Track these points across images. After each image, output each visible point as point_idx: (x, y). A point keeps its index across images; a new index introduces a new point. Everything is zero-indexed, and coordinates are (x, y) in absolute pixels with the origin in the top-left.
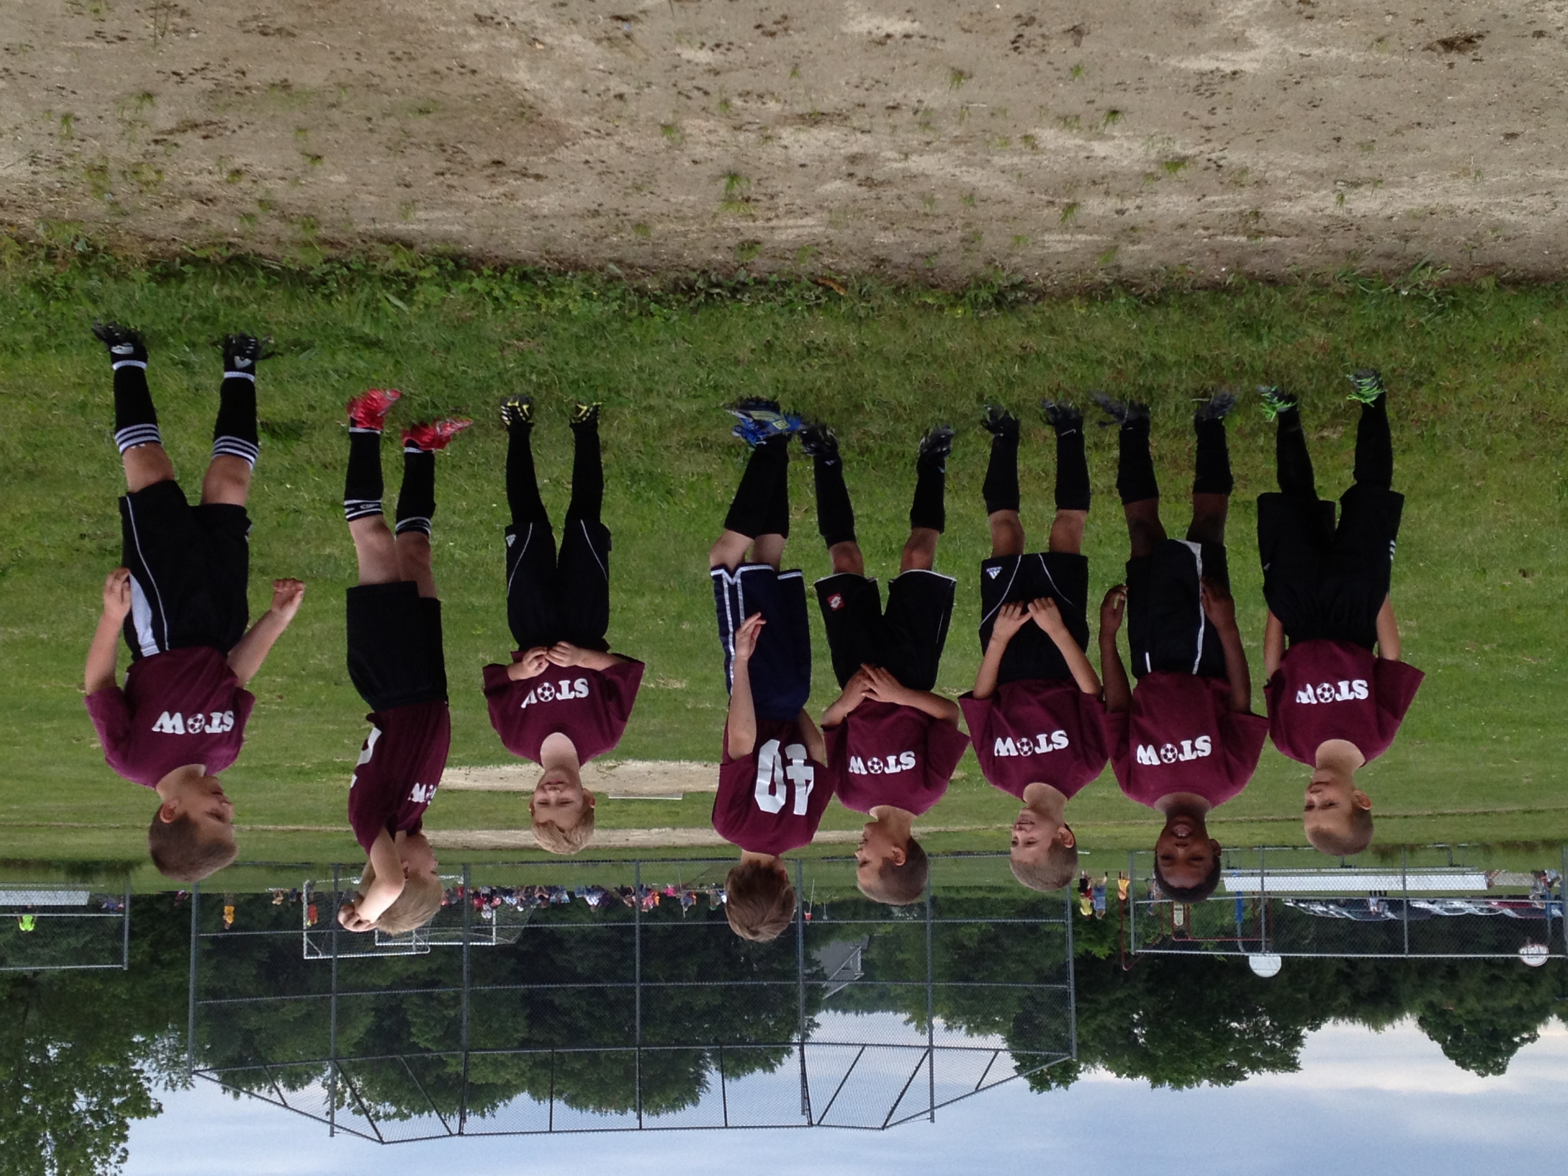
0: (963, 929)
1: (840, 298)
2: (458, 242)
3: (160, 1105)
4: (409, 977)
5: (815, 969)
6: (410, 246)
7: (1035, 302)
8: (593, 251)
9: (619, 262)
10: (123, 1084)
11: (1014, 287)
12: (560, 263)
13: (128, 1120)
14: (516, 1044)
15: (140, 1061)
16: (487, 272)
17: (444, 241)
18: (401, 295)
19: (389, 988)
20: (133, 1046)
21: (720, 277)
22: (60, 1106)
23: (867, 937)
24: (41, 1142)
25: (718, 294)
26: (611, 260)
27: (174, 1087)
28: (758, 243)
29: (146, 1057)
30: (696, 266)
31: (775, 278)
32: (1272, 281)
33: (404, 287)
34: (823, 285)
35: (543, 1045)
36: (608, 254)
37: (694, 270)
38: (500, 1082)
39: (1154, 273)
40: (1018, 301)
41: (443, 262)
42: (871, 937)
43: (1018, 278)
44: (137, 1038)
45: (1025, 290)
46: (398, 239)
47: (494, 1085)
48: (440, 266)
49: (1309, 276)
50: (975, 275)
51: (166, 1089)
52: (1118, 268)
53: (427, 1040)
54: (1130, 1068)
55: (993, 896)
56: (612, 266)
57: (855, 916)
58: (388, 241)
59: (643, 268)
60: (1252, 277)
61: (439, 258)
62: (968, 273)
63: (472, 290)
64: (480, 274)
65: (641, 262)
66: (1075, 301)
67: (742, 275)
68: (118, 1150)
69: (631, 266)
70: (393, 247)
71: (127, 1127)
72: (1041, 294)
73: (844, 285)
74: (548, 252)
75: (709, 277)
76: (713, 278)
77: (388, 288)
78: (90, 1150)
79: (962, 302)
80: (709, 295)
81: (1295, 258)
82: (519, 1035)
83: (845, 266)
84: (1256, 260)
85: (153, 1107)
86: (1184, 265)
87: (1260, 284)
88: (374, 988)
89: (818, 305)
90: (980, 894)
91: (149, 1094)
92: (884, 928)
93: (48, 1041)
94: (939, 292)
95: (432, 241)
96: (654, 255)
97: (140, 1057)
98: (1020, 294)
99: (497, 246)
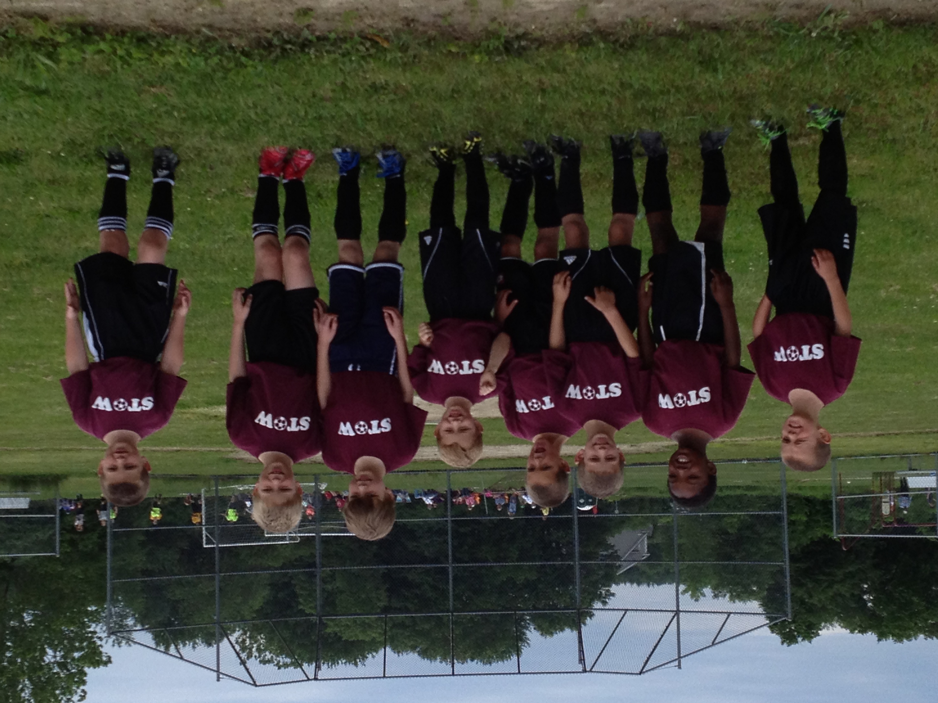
0: (725, 519)
1: (385, 49)
2: (82, 15)
3: (109, 657)
4: (296, 560)
5: (610, 551)
6: (45, 18)
7: (537, 49)
8: (188, 19)
9: (210, 27)
10: (81, 642)
11: (518, 38)
12: (164, 27)
13: (86, 669)
14: (379, 611)
15: (94, 625)
16: (108, 36)
17: (72, 14)
18: (49, 56)
19: (282, 568)
20: (88, 614)
21: (292, 36)
22: (34, 658)
23: (651, 526)
24: (21, 686)
25: (291, 49)
26: (204, 25)
27: (119, 644)
28: (311, 10)
29: (97, 621)
30: (269, 28)
31: (333, 36)
32: (716, 28)
33: (51, 49)
34: (371, 40)
35: (400, 610)
36: (200, 21)
37: (268, 31)
38: (367, 639)
39: (623, 24)
40: (524, 48)
41: (74, 30)
42: (655, 526)
43: (520, 31)
44: (92, 608)
45: (527, 40)
46: (35, 13)
47: (363, 641)
48: (73, 34)
49: (743, 23)
50: (486, 30)
51: (113, 645)
52: (594, 21)
53: (310, 608)
54: (860, 626)
55: (749, 493)
56: (204, 30)
57: (641, 510)
58: (28, 15)
59: (228, 30)
60: (698, 26)
61: (70, 28)
62: (480, 28)
63: (101, 51)
64: (104, 39)
65: (228, 26)
66: (567, 46)
67: (306, 33)
68: (79, 691)
69: (220, 29)
70: (33, 20)
71: (85, 674)
72: (541, 42)
73: (387, 39)
74: (154, 21)
75: (282, 36)
76: (285, 36)
77: (38, 50)
78: (57, 692)
79: (478, 49)
80: (284, 50)
81: (728, 10)
82: (381, 604)
83: (382, 25)
84: (697, 12)
85: (104, 659)
86: (644, 18)
87: (704, 30)
88: (269, 568)
89: (370, 55)
90: (739, 492)
91: (101, 649)
92: (664, 519)
93: (23, 610)
94: (461, 43)
95: (62, 14)
96: (235, 21)
97: (94, 622)
98: (523, 43)
99: (114, 17)
